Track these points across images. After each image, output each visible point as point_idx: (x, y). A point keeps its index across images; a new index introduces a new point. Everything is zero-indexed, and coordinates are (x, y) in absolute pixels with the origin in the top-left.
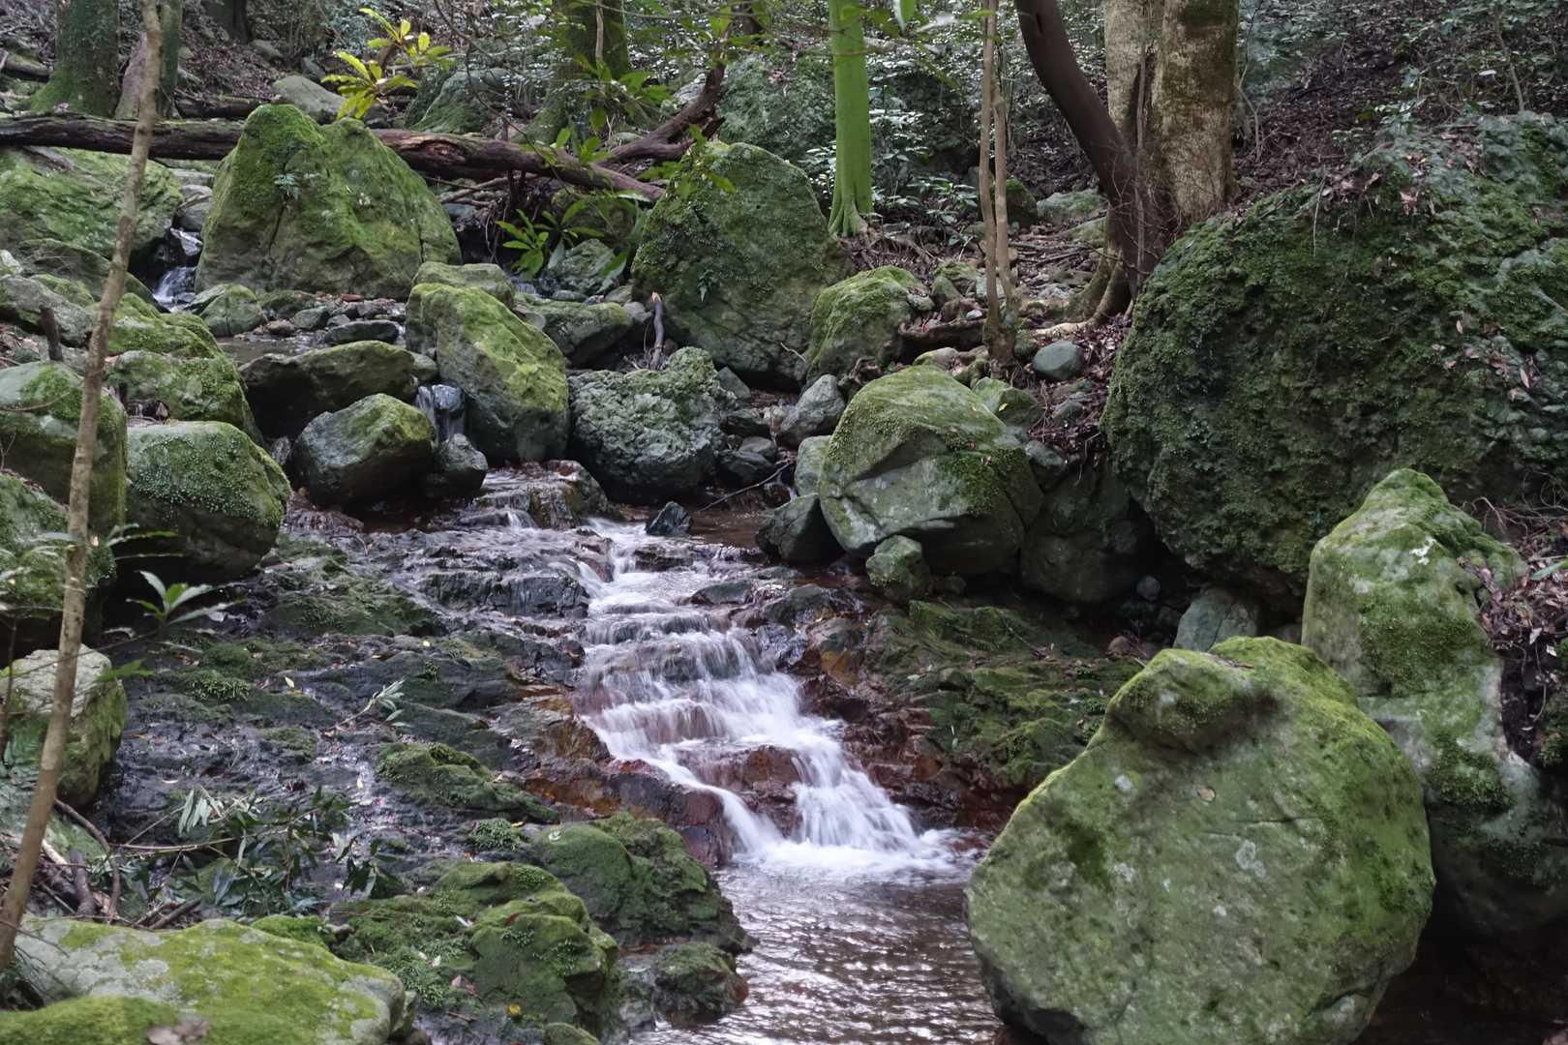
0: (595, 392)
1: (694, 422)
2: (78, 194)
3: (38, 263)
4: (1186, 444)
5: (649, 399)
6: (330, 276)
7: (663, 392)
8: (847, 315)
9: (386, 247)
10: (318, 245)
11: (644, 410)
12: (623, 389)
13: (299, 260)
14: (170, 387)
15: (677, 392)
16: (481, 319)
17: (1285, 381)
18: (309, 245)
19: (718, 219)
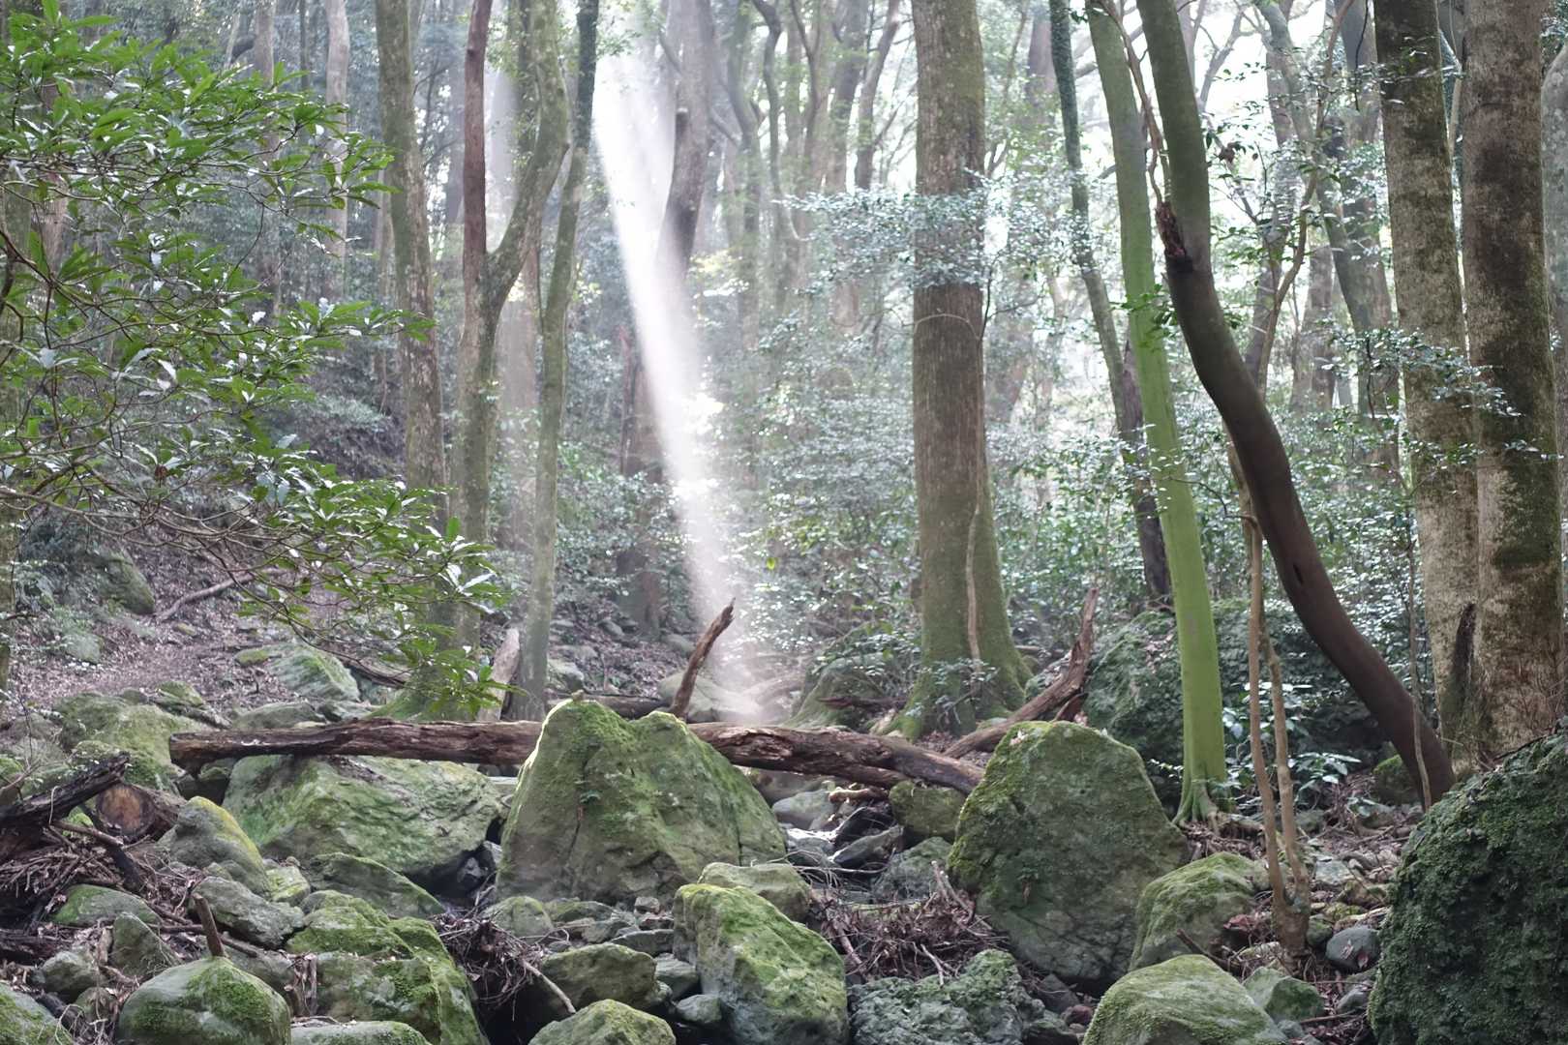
0: (879, 1001)
1: (989, 1033)
2: (382, 805)
3: (327, 878)
4: (1441, 1030)
5: (936, 1008)
6: (632, 885)
7: (955, 1001)
8: (1169, 909)
9: (695, 851)
10: (618, 851)
11: (930, 1020)
12: (909, 997)
13: (599, 869)
14: (362, 988)
15: (970, 999)
16: (742, 920)
17: (1535, 954)
18: (610, 851)
19: (1034, 807)
